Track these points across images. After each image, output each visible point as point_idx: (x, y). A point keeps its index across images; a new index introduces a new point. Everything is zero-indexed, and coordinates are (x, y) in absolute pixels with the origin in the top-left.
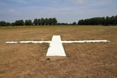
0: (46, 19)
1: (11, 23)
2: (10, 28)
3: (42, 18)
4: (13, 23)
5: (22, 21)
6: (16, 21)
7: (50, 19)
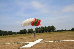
0: (46, 27)
1: (16, 32)
2: (14, 36)
3: (42, 27)
4: (18, 32)
5: (25, 30)
6: (21, 30)
7: (49, 27)
